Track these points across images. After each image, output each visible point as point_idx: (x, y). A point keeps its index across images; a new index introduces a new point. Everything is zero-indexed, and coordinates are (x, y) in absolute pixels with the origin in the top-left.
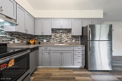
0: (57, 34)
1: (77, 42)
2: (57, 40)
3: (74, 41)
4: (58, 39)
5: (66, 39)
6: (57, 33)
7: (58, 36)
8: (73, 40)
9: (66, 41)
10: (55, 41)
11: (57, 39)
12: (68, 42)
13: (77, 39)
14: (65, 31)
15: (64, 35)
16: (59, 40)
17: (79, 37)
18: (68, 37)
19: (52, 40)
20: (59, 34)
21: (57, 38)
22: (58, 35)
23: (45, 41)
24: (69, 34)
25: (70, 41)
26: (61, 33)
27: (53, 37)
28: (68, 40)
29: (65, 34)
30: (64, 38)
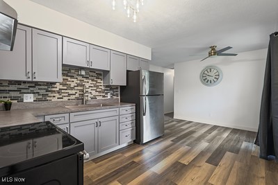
0: (69, 79)
1: (115, 97)
2: (69, 95)
3: (109, 96)
4: (74, 92)
5: (94, 92)
6: (72, 77)
7: (73, 85)
8: (107, 93)
9: (94, 98)
10: (66, 99)
11: (70, 92)
12: (98, 98)
13: (114, 92)
14: (91, 74)
15: (88, 84)
16: (77, 95)
17: (117, 88)
18: (97, 87)
19: (57, 95)
20: (75, 80)
21: (72, 89)
22: (73, 82)
23: (29, 98)
24: (99, 81)
25: (101, 98)
26: (80, 78)
27: (58, 87)
28: (97, 94)
29: (90, 81)
30: (89, 90)
